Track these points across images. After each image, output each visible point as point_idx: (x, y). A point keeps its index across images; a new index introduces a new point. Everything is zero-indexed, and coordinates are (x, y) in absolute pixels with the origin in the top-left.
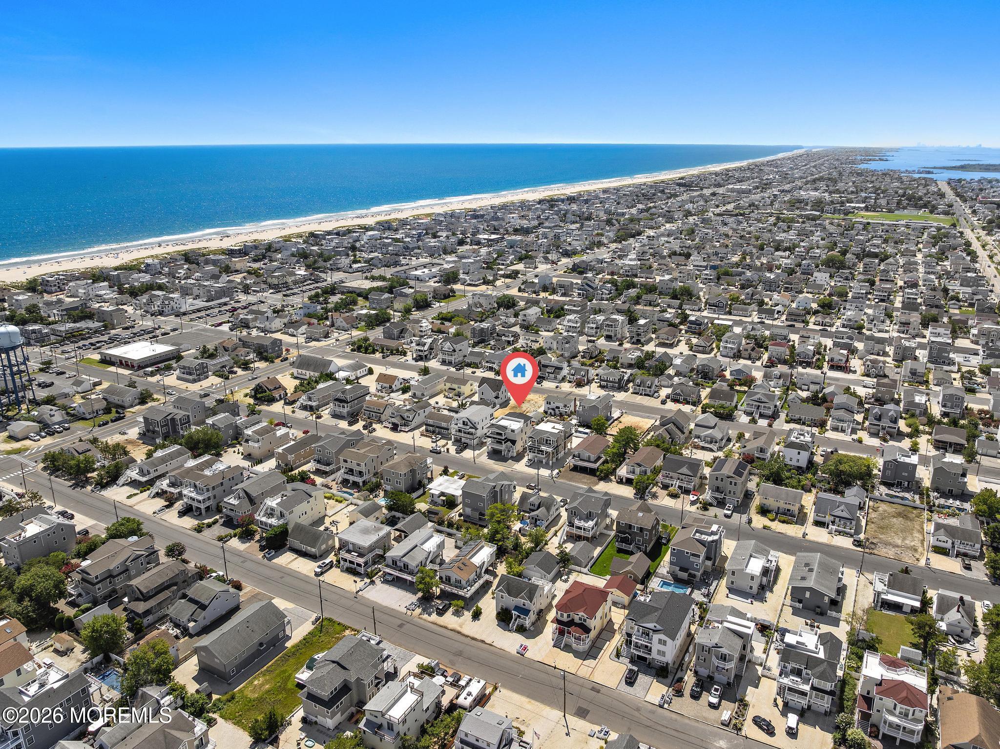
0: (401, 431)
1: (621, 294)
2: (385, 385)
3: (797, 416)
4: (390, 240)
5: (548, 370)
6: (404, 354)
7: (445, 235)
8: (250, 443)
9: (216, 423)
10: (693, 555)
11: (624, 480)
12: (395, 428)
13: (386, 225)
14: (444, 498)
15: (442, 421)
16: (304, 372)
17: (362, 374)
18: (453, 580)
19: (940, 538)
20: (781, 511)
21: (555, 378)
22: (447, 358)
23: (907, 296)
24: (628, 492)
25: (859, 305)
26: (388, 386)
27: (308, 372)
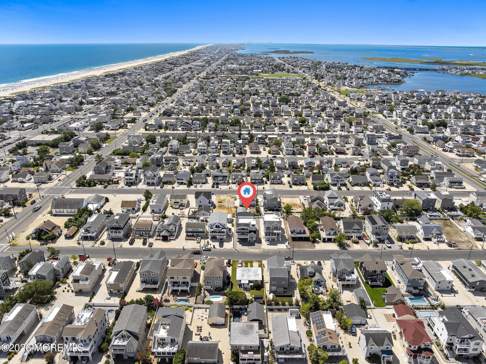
0: (170, 240)
1: (206, 126)
2: (129, 208)
3: (356, 182)
4: (37, 106)
5: (219, 179)
6: (117, 183)
7: (69, 100)
8: (81, 282)
9: (39, 273)
10: (420, 279)
11: (326, 240)
12: (165, 239)
13: (24, 96)
14: (252, 284)
15: (198, 228)
16: (61, 210)
17: (103, 203)
18: (329, 347)
19: (478, 234)
20: (408, 237)
21: (225, 182)
22: (151, 181)
23: (328, 113)
24: (333, 247)
25: (316, 120)
26: (131, 208)
27: (65, 210)
